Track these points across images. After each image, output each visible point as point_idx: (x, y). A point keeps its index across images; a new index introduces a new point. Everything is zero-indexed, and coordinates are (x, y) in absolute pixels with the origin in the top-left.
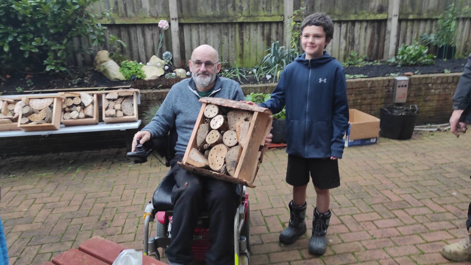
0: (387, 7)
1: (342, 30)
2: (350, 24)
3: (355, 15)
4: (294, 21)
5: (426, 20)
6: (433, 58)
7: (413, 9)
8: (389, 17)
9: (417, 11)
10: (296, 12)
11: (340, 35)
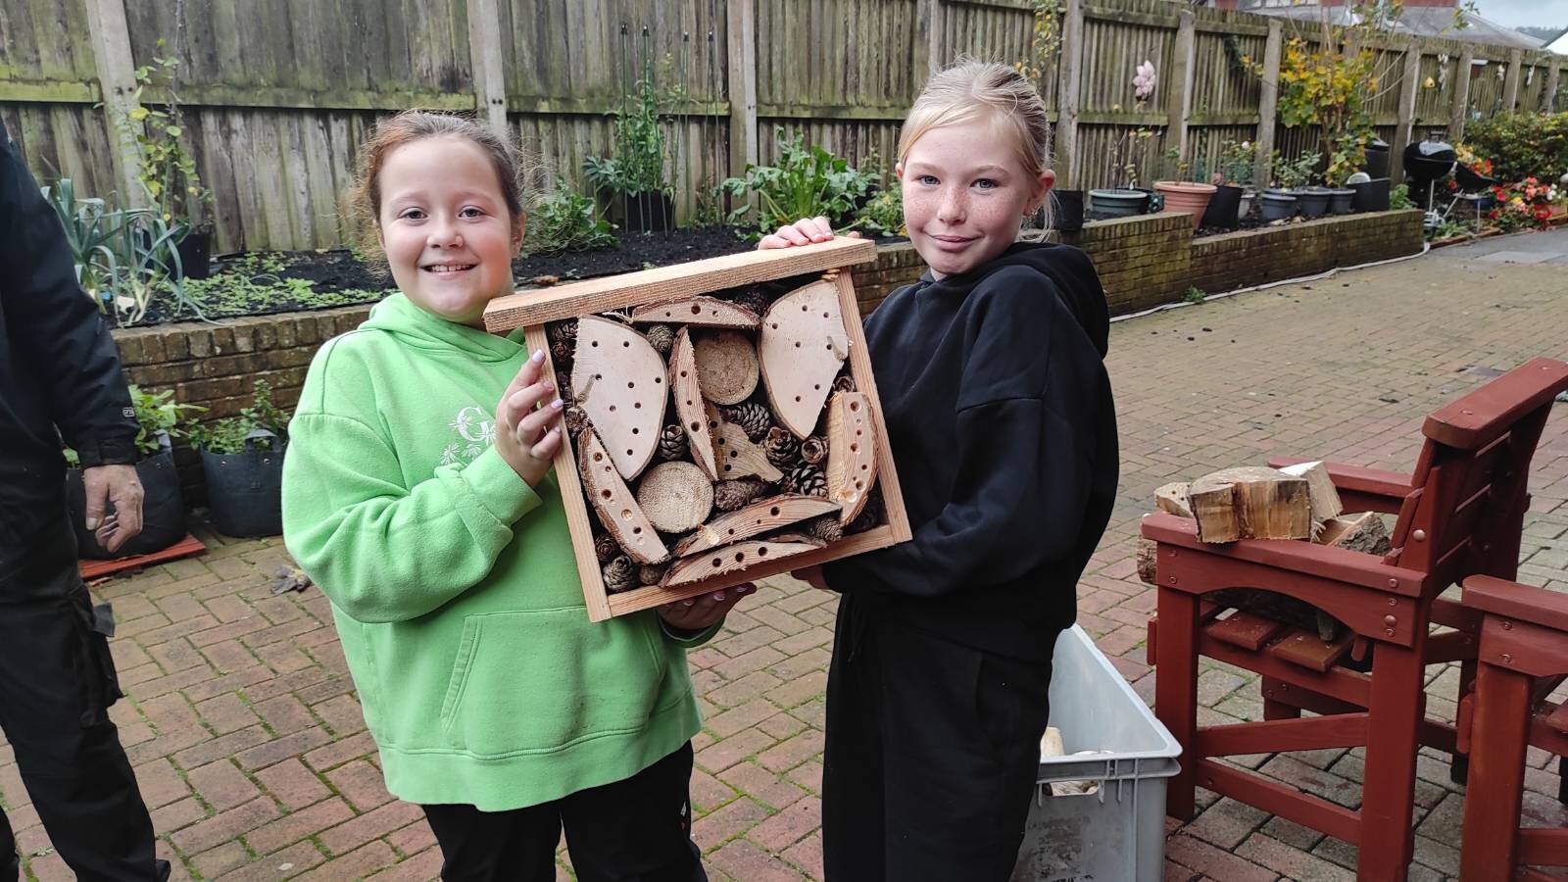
0: (470, 75)
1: (334, 141)
2: (357, 121)
3: (370, 94)
4: (143, 105)
5: (587, 118)
6: (611, 230)
7: (547, 85)
8: (481, 104)
9: (557, 91)
10: (143, 73)
11: (331, 158)
